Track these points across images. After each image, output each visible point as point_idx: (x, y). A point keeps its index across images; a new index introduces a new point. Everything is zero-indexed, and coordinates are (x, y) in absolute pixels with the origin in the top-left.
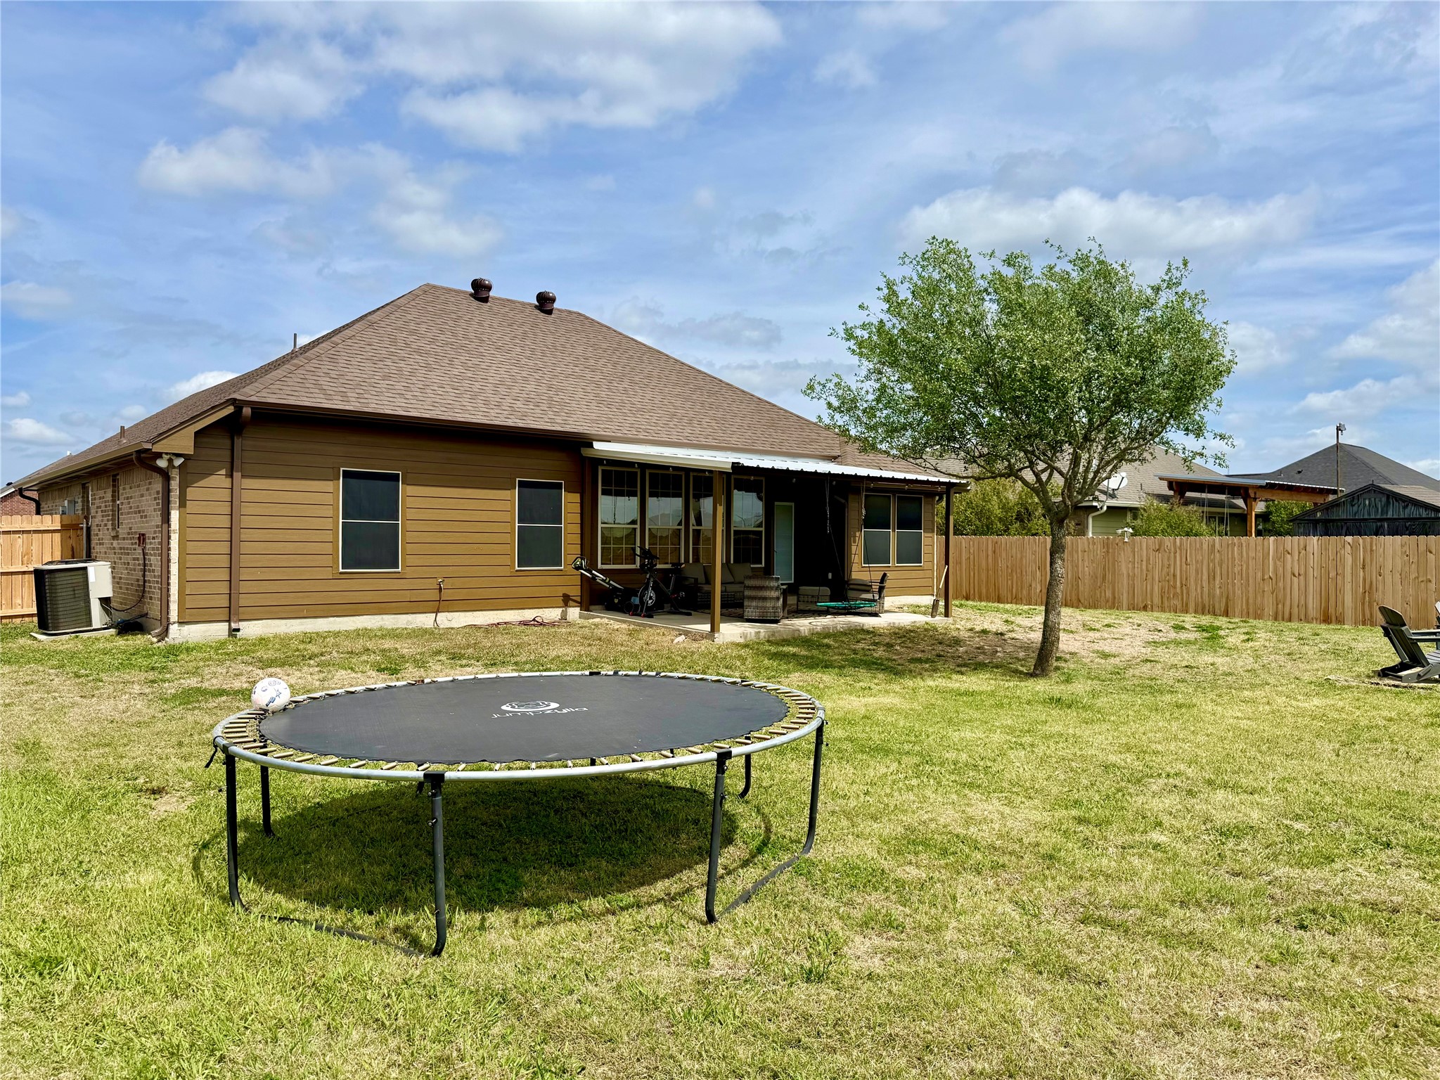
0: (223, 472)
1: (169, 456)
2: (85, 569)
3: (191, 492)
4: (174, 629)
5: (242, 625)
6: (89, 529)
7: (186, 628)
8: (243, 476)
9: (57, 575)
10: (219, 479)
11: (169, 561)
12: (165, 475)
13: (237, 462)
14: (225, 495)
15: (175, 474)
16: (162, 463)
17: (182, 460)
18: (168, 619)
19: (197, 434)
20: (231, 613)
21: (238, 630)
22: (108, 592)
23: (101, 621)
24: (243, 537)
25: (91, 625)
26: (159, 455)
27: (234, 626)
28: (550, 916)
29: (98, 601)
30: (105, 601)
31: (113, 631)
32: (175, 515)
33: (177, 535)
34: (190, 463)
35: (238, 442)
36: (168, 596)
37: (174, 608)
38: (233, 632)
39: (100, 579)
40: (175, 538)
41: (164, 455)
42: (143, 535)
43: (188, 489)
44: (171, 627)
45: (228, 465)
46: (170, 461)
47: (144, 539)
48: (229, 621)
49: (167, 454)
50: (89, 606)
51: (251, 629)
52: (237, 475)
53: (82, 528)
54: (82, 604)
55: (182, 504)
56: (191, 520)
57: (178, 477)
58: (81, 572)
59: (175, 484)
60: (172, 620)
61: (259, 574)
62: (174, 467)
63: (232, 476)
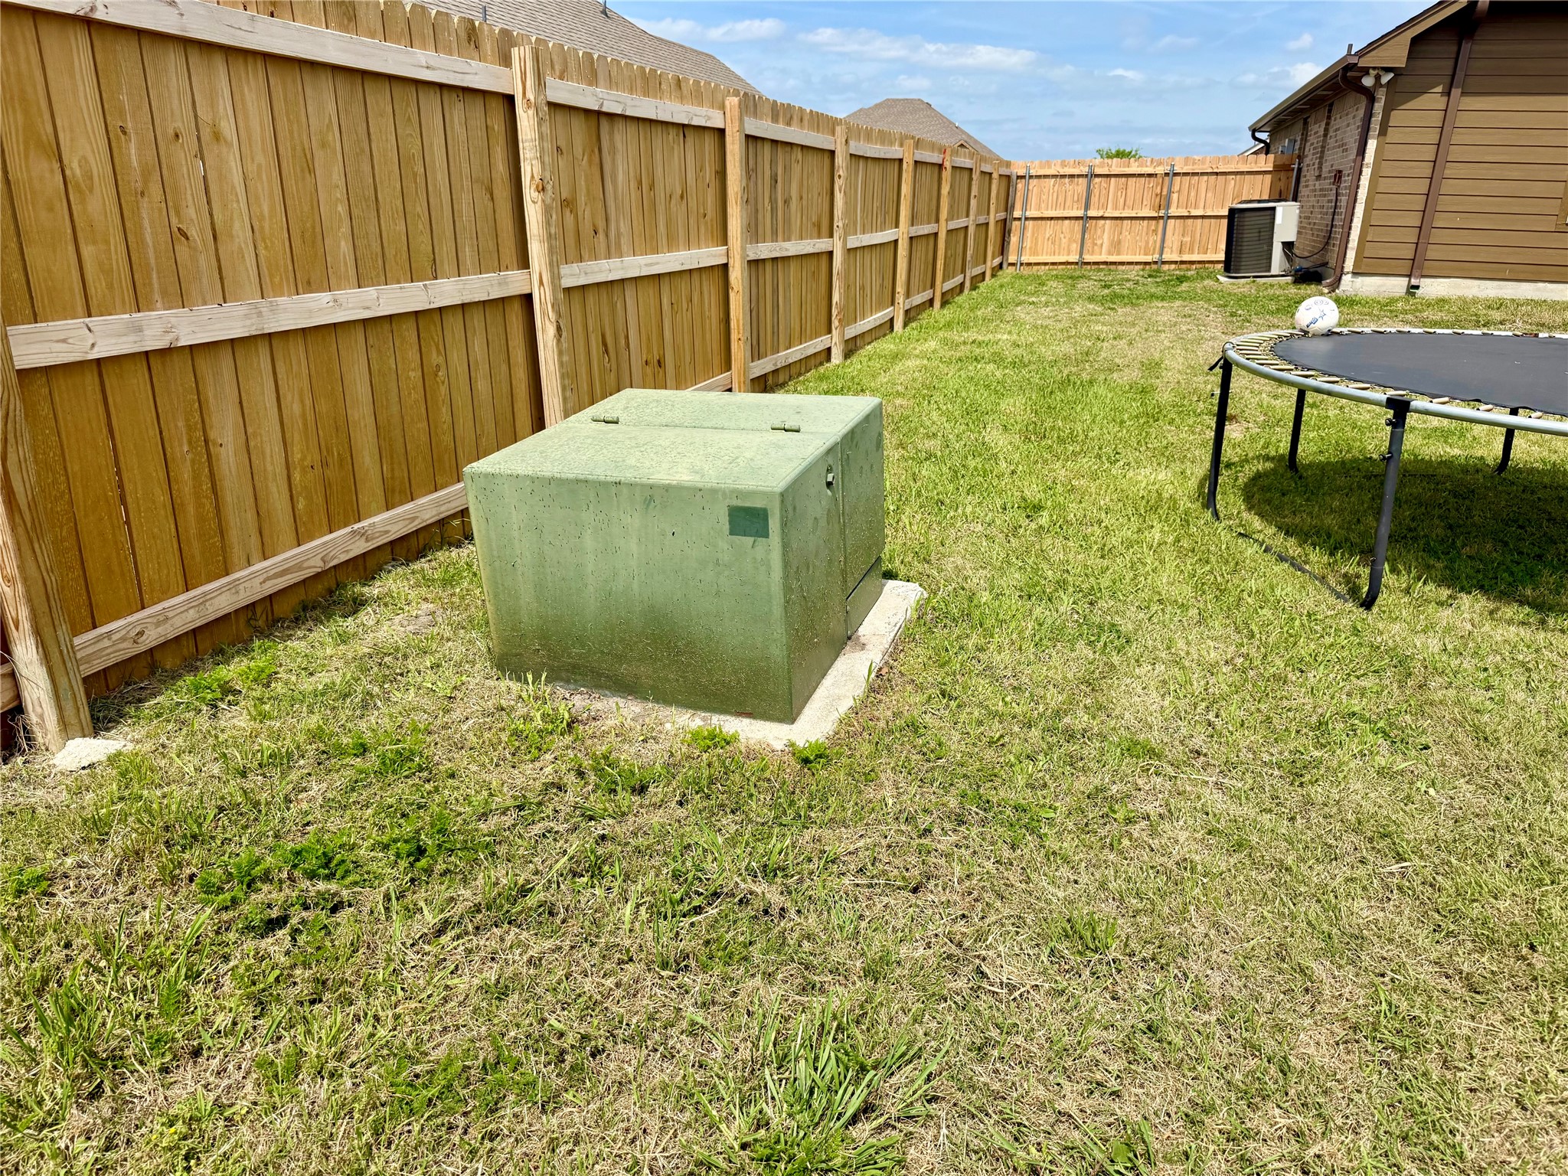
0: (1439, 89)
1: (1375, 72)
2: (1274, 209)
3: (1396, 117)
4: (1347, 279)
5: (1425, 283)
6: (1300, 170)
7: (1360, 280)
8: (1463, 94)
9: (1248, 214)
10: (1433, 99)
11: (1355, 200)
12: (1370, 96)
13: (1460, 74)
14: (1436, 119)
15: (1381, 96)
16: (1368, 82)
17: (1391, 75)
18: (1343, 267)
19: (1415, 41)
20: (1416, 267)
21: (1417, 287)
22: (1291, 237)
23: (1280, 267)
24: (1448, 173)
25: (1269, 271)
26: (1366, 71)
27: (1414, 282)
28: (1543, 622)
29: (1280, 245)
30: (1288, 246)
31: (1289, 279)
32: (1372, 145)
33: (1370, 170)
34: (1402, 80)
35: (1466, 47)
36: (1347, 242)
37: (1351, 255)
38: (1413, 288)
39: (1287, 221)
40: (1367, 173)
41: (1371, 71)
42: (1340, 172)
43: (1393, 113)
44: (1344, 277)
45: (1448, 80)
46: (1378, 78)
47: (1340, 177)
48: (1409, 276)
49: (1374, 68)
50: (1271, 250)
51: (1432, 288)
52: (1456, 92)
53: (1293, 169)
54: (1266, 248)
55: (1383, 132)
56: (1390, 152)
57: (1384, 98)
58: (1269, 212)
59: (1379, 107)
60: (1346, 270)
61: (1458, 221)
62: (1381, 86)
63: (1449, 94)
